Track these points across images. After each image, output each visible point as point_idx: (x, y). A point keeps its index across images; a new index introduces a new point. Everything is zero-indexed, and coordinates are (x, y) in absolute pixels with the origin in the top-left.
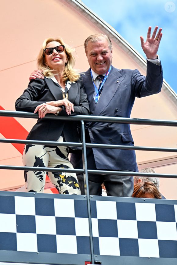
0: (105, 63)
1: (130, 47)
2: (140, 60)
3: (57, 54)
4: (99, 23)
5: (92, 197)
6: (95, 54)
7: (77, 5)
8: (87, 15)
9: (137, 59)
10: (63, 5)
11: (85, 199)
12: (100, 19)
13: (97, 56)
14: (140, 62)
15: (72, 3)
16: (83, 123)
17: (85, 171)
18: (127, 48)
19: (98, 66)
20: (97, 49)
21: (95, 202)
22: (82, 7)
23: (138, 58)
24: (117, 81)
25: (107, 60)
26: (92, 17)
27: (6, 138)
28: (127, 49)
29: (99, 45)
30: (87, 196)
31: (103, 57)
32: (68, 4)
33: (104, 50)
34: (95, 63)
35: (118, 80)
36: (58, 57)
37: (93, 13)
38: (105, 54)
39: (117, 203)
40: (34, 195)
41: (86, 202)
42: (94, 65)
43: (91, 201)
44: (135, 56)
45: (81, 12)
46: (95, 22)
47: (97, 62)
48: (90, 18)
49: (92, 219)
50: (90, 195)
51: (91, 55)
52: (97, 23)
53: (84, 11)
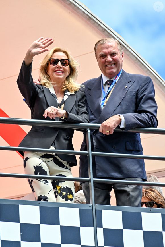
0: (115, 65)
1: (137, 55)
2: (147, 69)
3: (61, 68)
4: (106, 31)
5: (98, 206)
6: (105, 56)
7: (84, 13)
8: (94, 22)
9: (145, 68)
10: (69, 12)
11: (91, 208)
12: (106, 26)
13: (106, 57)
14: (147, 70)
15: (79, 10)
16: (89, 131)
17: (90, 180)
18: (134, 56)
19: (107, 67)
20: (106, 51)
21: (101, 211)
22: (89, 14)
23: (145, 66)
24: (126, 87)
25: (116, 62)
26: (99, 25)
27: (11, 146)
28: (134, 58)
29: (107, 46)
30: (92, 205)
31: (112, 58)
32: (74, 11)
33: (113, 51)
34: (105, 65)
35: (126, 85)
36: (61, 71)
37: (100, 21)
38: (114, 55)
39: (123, 213)
40: (39, 203)
41: (92, 211)
42: (104, 67)
43: (97, 210)
44: (143, 64)
45: (88, 19)
46: (102, 30)
47: (107, 64)
48: (97, 25)
49: (97, 228)
50: (95, 204)
51: (101, 57)
52: (104, 30)
53: (91, 18)
